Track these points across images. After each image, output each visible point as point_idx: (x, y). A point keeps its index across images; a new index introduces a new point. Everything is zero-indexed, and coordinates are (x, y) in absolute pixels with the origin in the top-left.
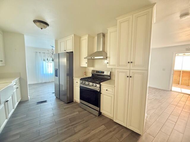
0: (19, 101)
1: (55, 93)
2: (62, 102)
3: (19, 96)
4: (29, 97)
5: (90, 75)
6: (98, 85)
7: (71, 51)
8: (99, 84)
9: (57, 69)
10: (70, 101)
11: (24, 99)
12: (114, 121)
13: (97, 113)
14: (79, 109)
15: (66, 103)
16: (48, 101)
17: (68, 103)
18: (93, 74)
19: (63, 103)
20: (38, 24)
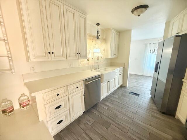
0: (120, 85)
2: (155, 105)
4: (128, 84)
9: (158, 63)
11: (124, 85)
15: (158, 111)
16: (140, 96)
17: (163, 113)
19: (155, 108)
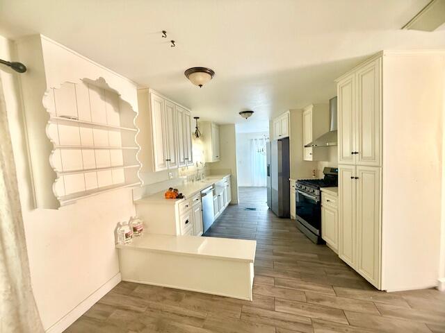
1: (268, 202)
2: (273, 214)
3: (230, 196)
4: (238, 201)
5: (322, 177)
6: (317, 192)
7: (287, 136)
8: (319, 189)
9: (269, 165)
10: (285, 215)
11: (234, 202)
12: (339, 256)
13: (315, 239)
14: (294, 229)
18: (326, 175)
20: (243, 114)
